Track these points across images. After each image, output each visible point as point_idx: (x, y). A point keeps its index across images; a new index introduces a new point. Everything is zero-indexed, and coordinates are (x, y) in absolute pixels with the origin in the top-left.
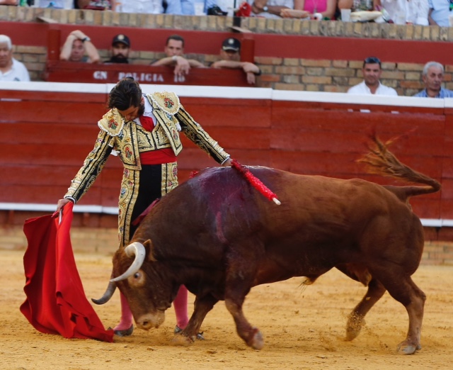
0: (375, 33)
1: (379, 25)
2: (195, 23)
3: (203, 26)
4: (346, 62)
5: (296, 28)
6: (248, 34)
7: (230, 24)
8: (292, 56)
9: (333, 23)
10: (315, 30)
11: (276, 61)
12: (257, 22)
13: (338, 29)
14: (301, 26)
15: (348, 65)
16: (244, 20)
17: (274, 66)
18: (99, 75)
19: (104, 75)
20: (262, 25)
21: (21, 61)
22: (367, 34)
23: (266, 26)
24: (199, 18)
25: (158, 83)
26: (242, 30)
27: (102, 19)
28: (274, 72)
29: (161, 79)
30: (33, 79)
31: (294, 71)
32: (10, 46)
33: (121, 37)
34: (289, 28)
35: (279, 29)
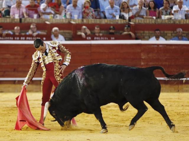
0: (172, 22)
1: (173, 20)
2: (117, 21)
3: (119, 22)
4: (163, 31)
5: (148, 21)
6: (133, 24)
7: (127, 21)
8: (147, 30)
9: (159, 20)
10: (153, 22)
11: (142, 32)
12: (136, 20)
13: (161, 21)
14: (149, 21)
15: (164, 32)
16: (132, 20)
17: (141, 33)
18: (89, 38)
19: (90, 38)
20: (137, 21)
21: (63, 35)
22: (169, 22)
23: (138, 21)
24: (118, 20)
25: (106, 40)
26: (131, 23)
27: (89, 21)
28: (141, 35)
29: (107, 39)
30: (66, 40)
31: (147, 35)
32: (58, 30)
33: (112, 27)
34: (145, 22)
35: (143, 22)
